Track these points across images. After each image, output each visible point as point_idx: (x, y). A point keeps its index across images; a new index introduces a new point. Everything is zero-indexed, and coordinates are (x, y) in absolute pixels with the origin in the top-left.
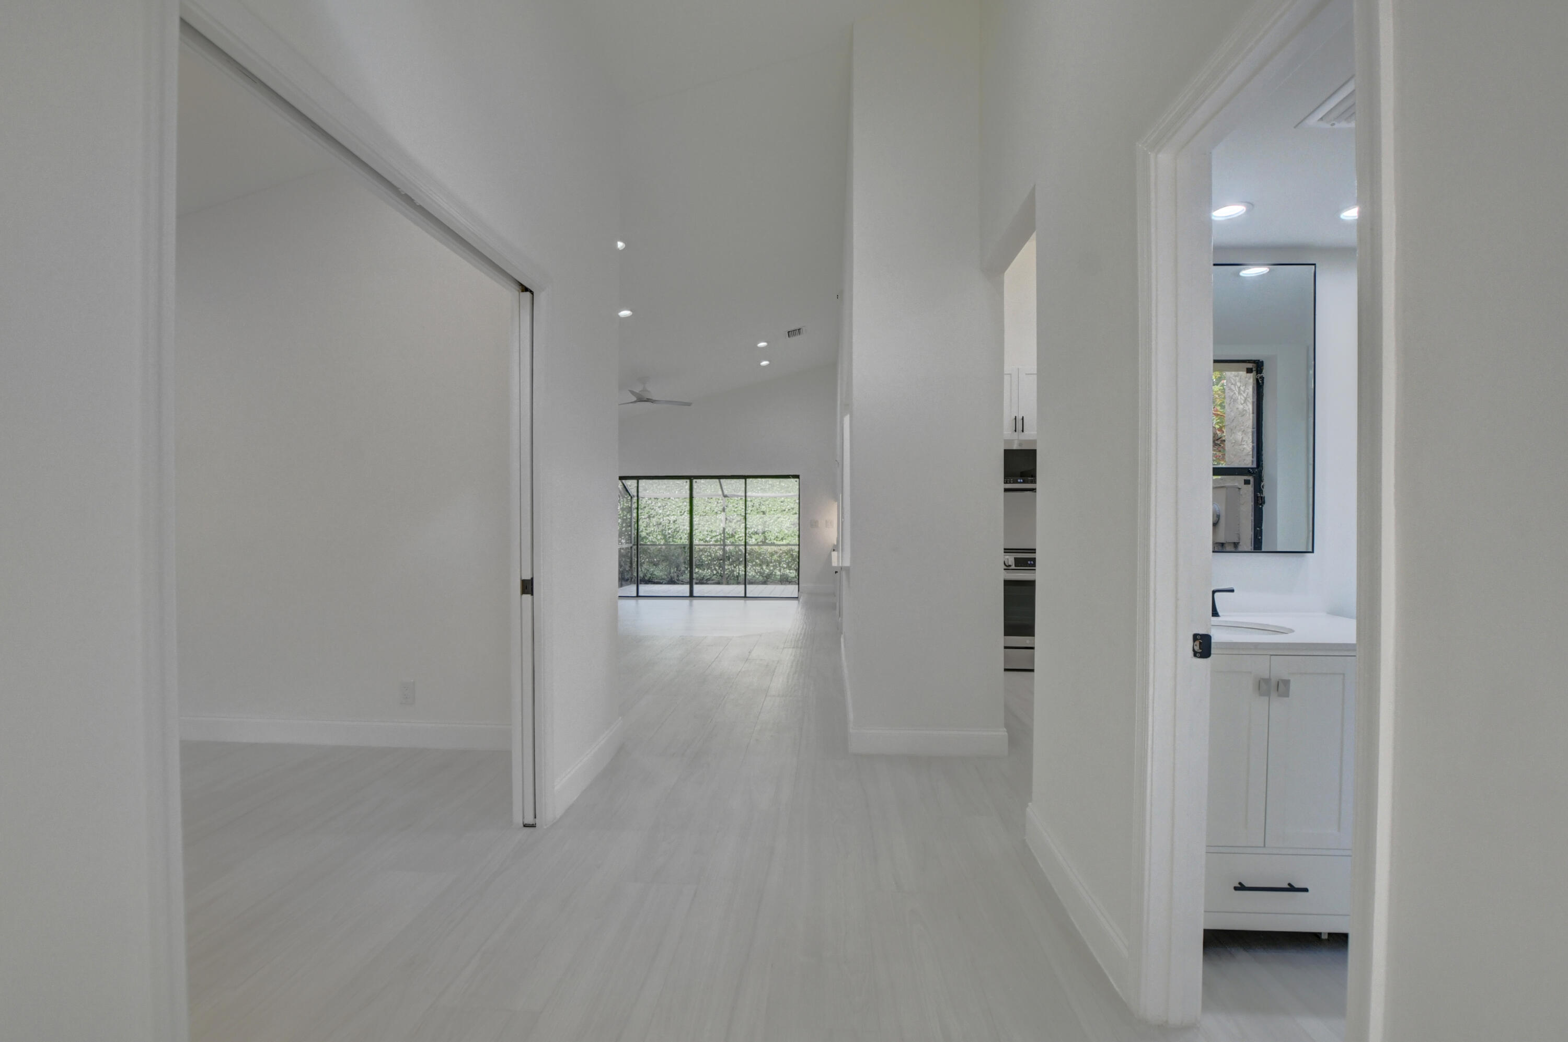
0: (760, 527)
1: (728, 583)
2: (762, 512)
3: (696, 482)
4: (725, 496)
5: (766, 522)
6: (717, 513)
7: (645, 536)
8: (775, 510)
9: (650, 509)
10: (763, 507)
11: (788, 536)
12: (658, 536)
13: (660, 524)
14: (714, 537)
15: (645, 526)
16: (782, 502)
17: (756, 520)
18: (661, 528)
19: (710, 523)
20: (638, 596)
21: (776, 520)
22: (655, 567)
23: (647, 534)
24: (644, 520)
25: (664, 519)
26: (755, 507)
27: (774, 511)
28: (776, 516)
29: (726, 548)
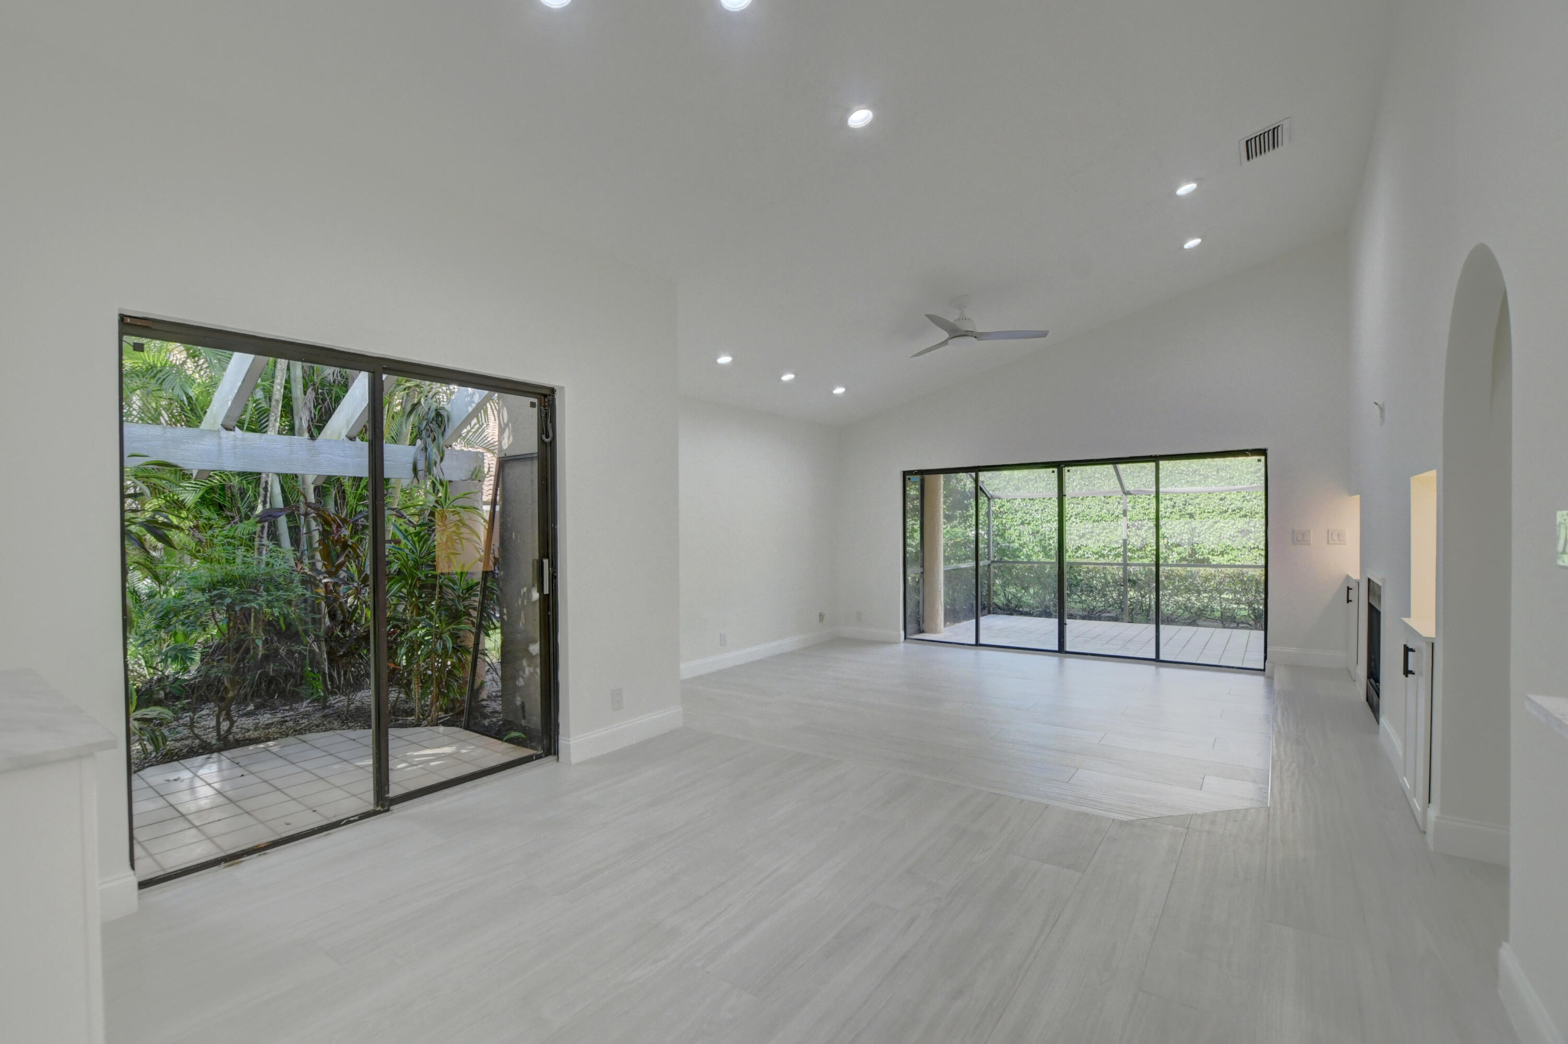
0: (1186, 537)
1: (1132, 619)
2: (1188, 514)
3: (1069, 471)
4: (1127, 493)
5: (1194, 529)
6: (1118, 516)
7: (1018, 548)
8: (1211, 511)
9: (1024, 512)
10: (1190, 507)
11: (1232, 549)
12: (1035, 548)
13: (1038, 532)
14: (1114, 549)
15: (1018, 534)
16: (1221, 499)
17: (1178, 526)
18: (1039, 537)
19: (1108, 531)
20: (977, 644)
21: (1212, 526)
22: (1023, 591)
23: (1021, 545)
24: (1016, 527)
25: (1044, 525)
26: (1176, 508)
27: (1209, 512)
28: (1211, 521)
29: (1128, 568)
